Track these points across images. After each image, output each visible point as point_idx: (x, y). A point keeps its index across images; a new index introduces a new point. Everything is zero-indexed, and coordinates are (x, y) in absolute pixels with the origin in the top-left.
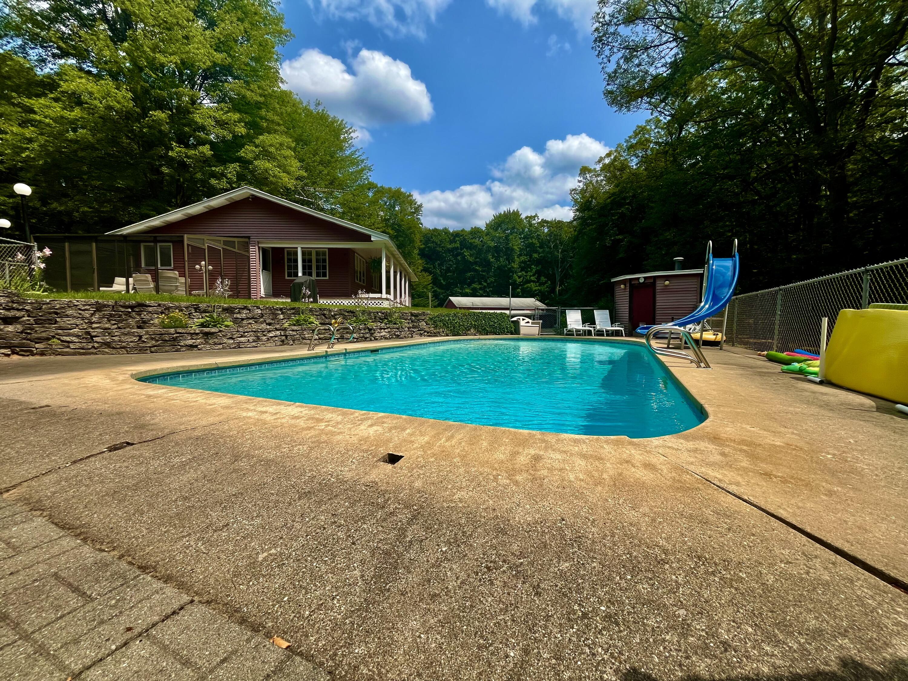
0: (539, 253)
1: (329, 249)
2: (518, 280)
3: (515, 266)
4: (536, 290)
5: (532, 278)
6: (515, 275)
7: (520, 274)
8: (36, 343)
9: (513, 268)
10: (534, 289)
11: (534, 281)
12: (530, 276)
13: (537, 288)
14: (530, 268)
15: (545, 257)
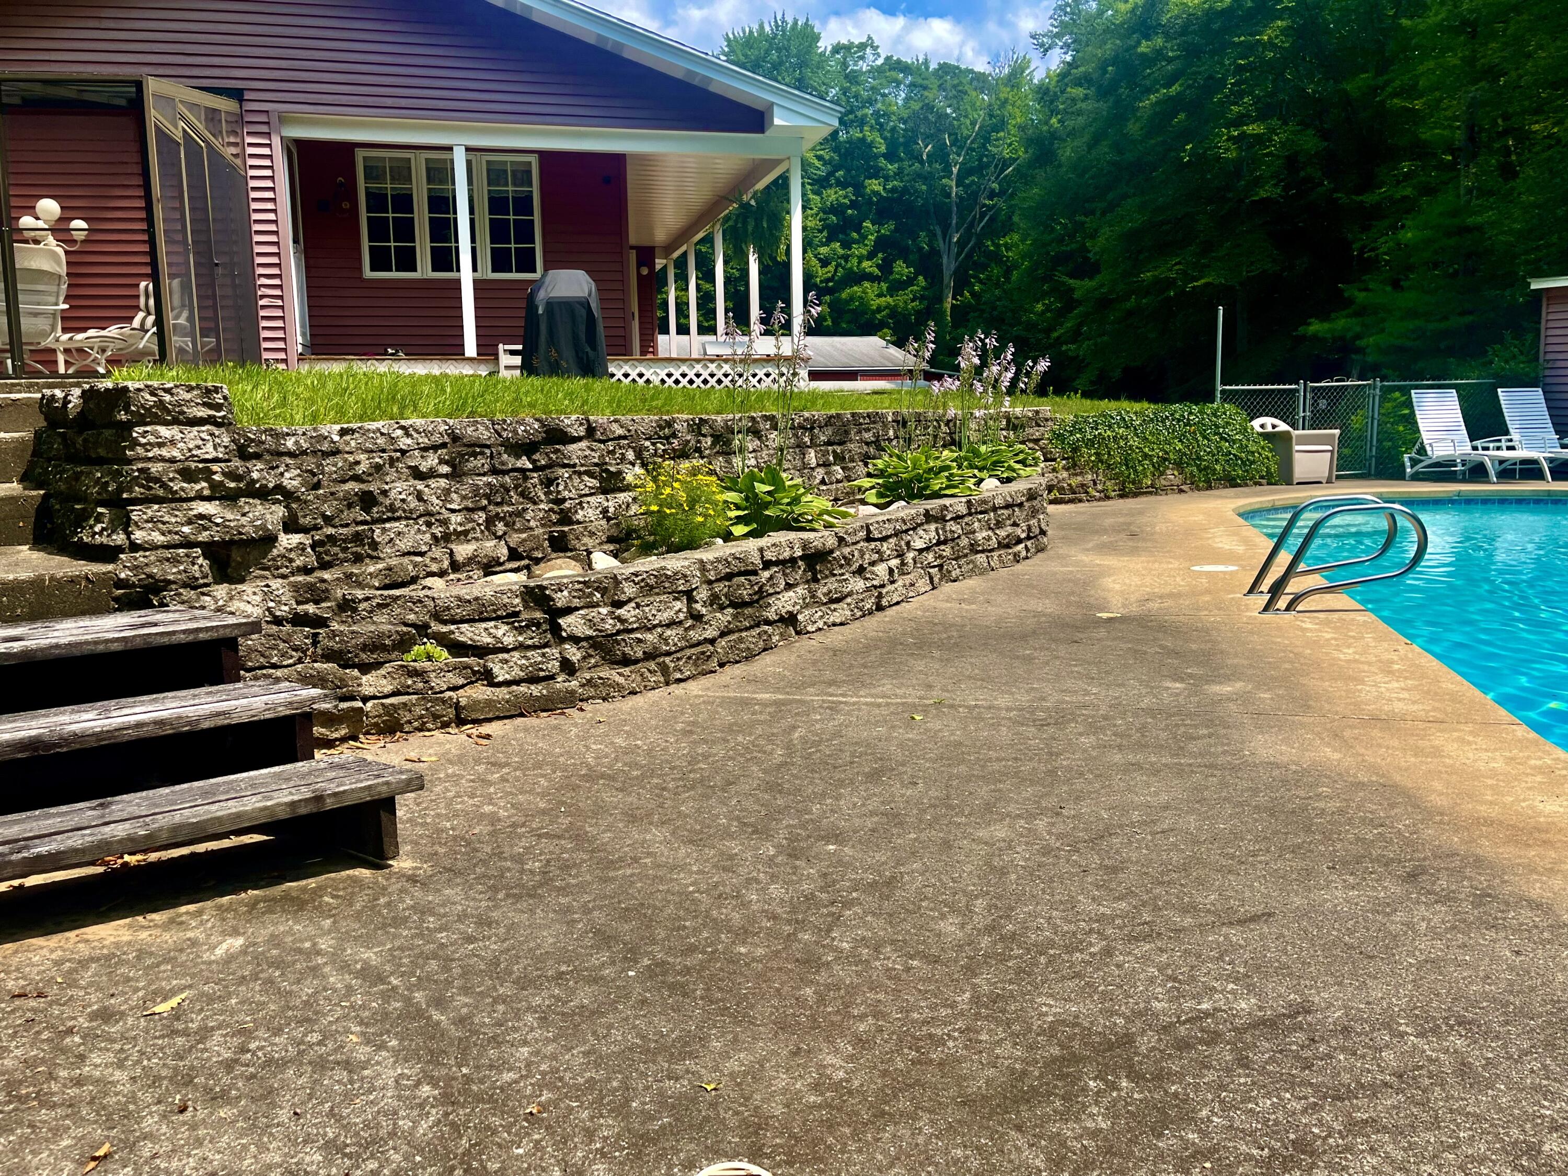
1: (545, 156)
5: (866, 265)
8: (365, 668)
11: (870, 277)
13: (882, 301)
14: (859, 228)
15: (905, 190)
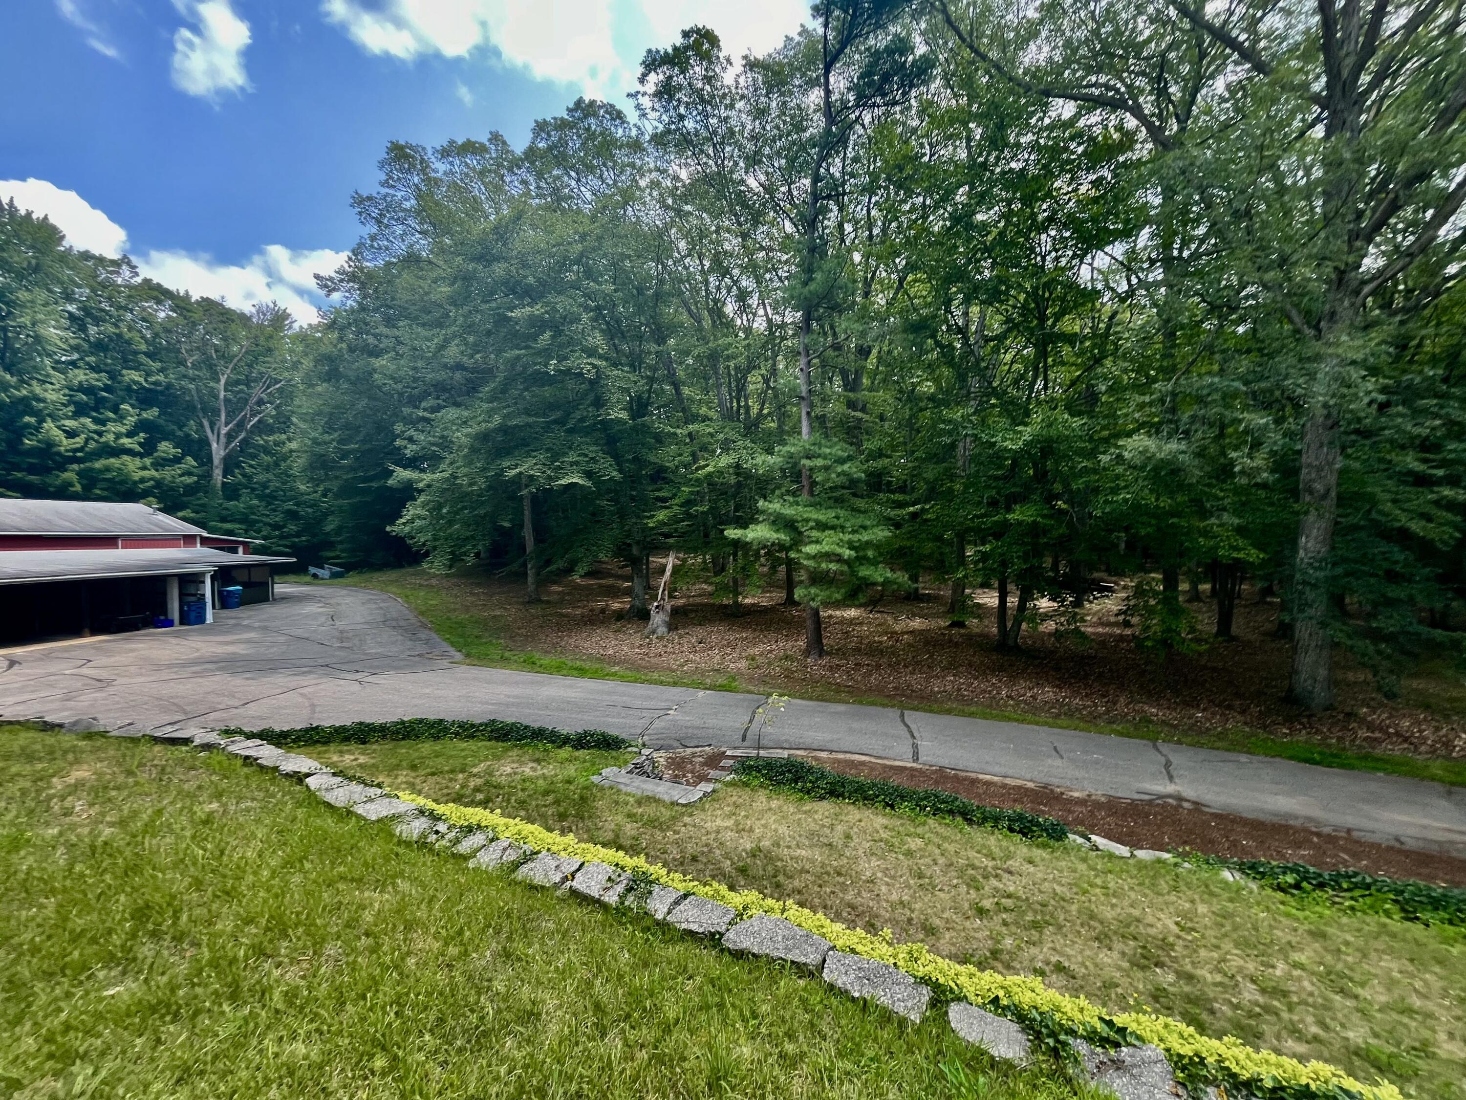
0: (148, 374)
2: (65, 444)
3: (51, 396)
4: (142, 480)
5: (125, 441)
6: (49, 425)
7: (70, 424)
9: (39, 400)
10: (136, 476)
11: (130, 452)
12: (118, 436)
13: (146, 474)
14: (116, 409)
15: (169, 386)
